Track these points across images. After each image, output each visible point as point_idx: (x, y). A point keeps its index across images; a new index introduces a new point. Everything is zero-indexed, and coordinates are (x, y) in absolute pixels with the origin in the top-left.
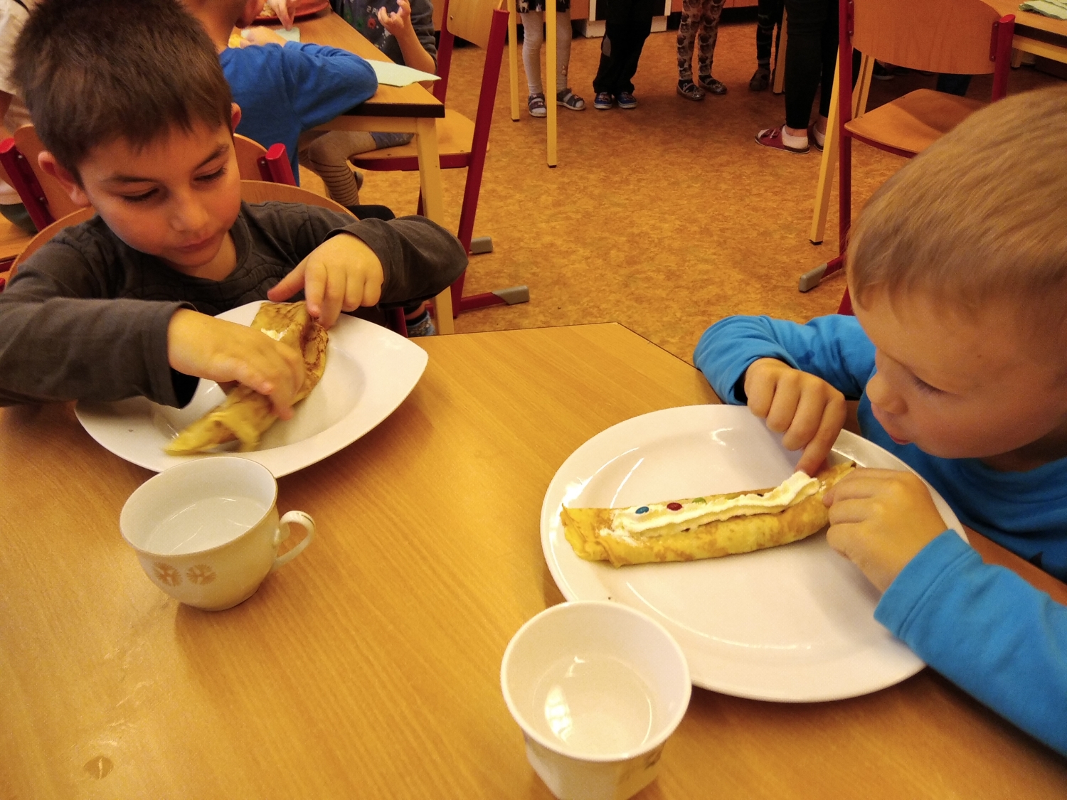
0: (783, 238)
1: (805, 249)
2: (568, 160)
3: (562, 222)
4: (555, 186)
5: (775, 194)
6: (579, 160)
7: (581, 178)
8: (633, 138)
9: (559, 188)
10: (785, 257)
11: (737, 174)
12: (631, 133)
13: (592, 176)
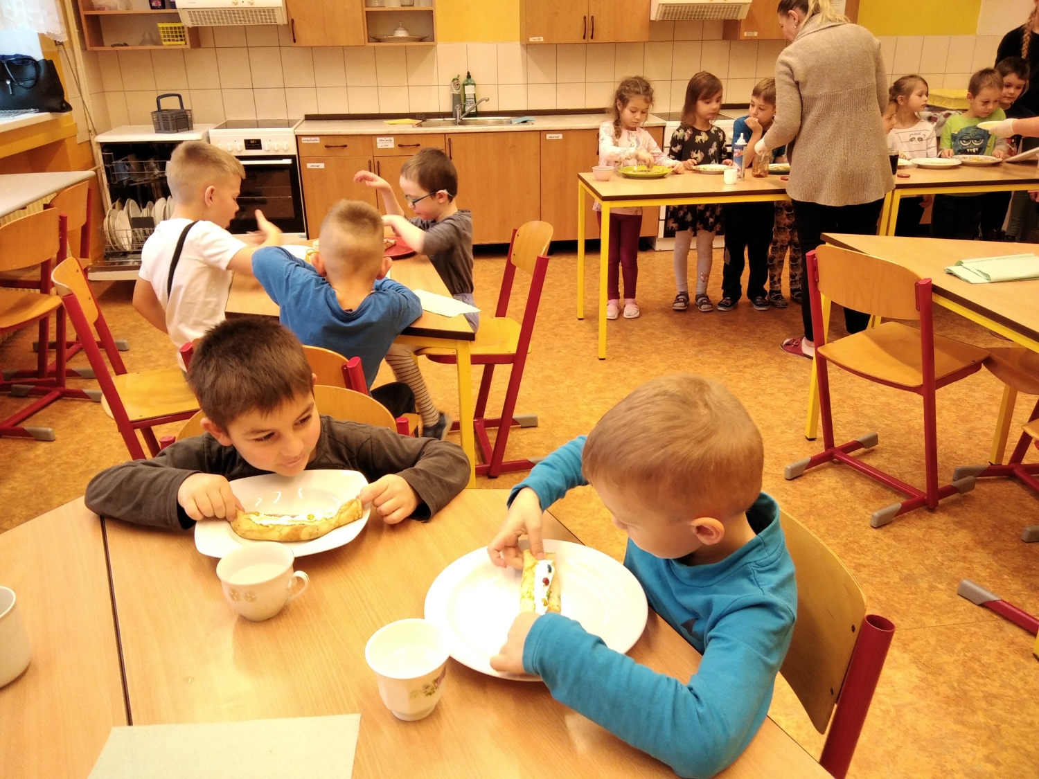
0: (783, 432)
1: (800, 443)
2: (616, 354)
3: (599, 406)
4: (600, 375)
5: (786, 394)
6: (626, 355)
7: (624, 370)
8: (675, 339)
9: (603, 377)
10: (780, 449)
11: (757, 375)
12: (674, 335)
13: (633, 370)
